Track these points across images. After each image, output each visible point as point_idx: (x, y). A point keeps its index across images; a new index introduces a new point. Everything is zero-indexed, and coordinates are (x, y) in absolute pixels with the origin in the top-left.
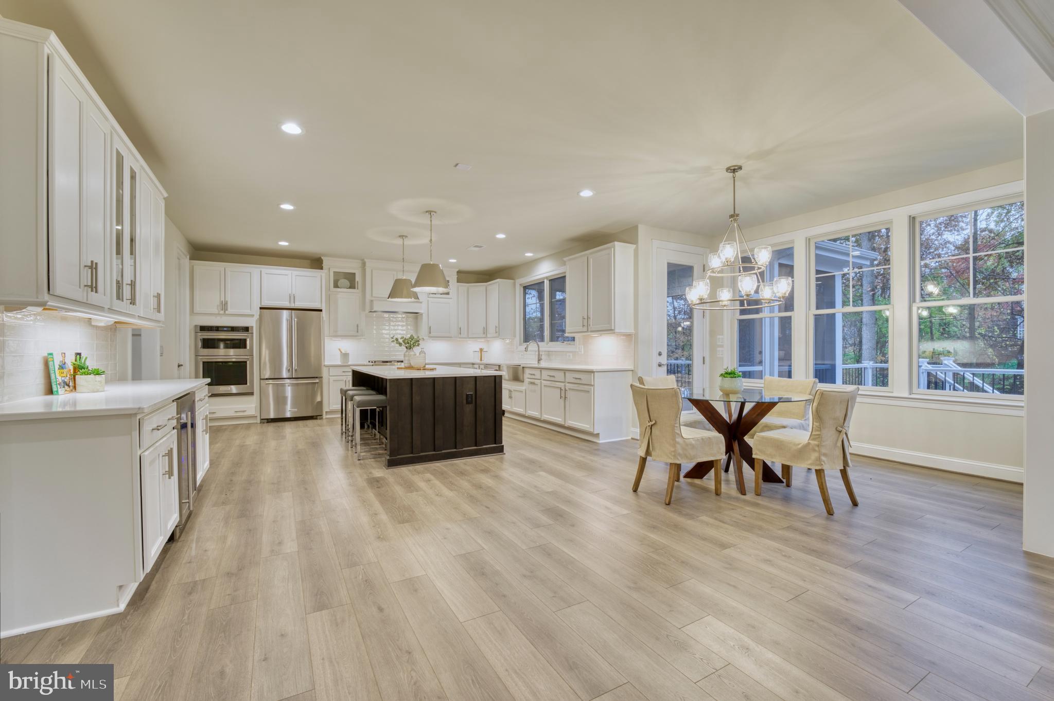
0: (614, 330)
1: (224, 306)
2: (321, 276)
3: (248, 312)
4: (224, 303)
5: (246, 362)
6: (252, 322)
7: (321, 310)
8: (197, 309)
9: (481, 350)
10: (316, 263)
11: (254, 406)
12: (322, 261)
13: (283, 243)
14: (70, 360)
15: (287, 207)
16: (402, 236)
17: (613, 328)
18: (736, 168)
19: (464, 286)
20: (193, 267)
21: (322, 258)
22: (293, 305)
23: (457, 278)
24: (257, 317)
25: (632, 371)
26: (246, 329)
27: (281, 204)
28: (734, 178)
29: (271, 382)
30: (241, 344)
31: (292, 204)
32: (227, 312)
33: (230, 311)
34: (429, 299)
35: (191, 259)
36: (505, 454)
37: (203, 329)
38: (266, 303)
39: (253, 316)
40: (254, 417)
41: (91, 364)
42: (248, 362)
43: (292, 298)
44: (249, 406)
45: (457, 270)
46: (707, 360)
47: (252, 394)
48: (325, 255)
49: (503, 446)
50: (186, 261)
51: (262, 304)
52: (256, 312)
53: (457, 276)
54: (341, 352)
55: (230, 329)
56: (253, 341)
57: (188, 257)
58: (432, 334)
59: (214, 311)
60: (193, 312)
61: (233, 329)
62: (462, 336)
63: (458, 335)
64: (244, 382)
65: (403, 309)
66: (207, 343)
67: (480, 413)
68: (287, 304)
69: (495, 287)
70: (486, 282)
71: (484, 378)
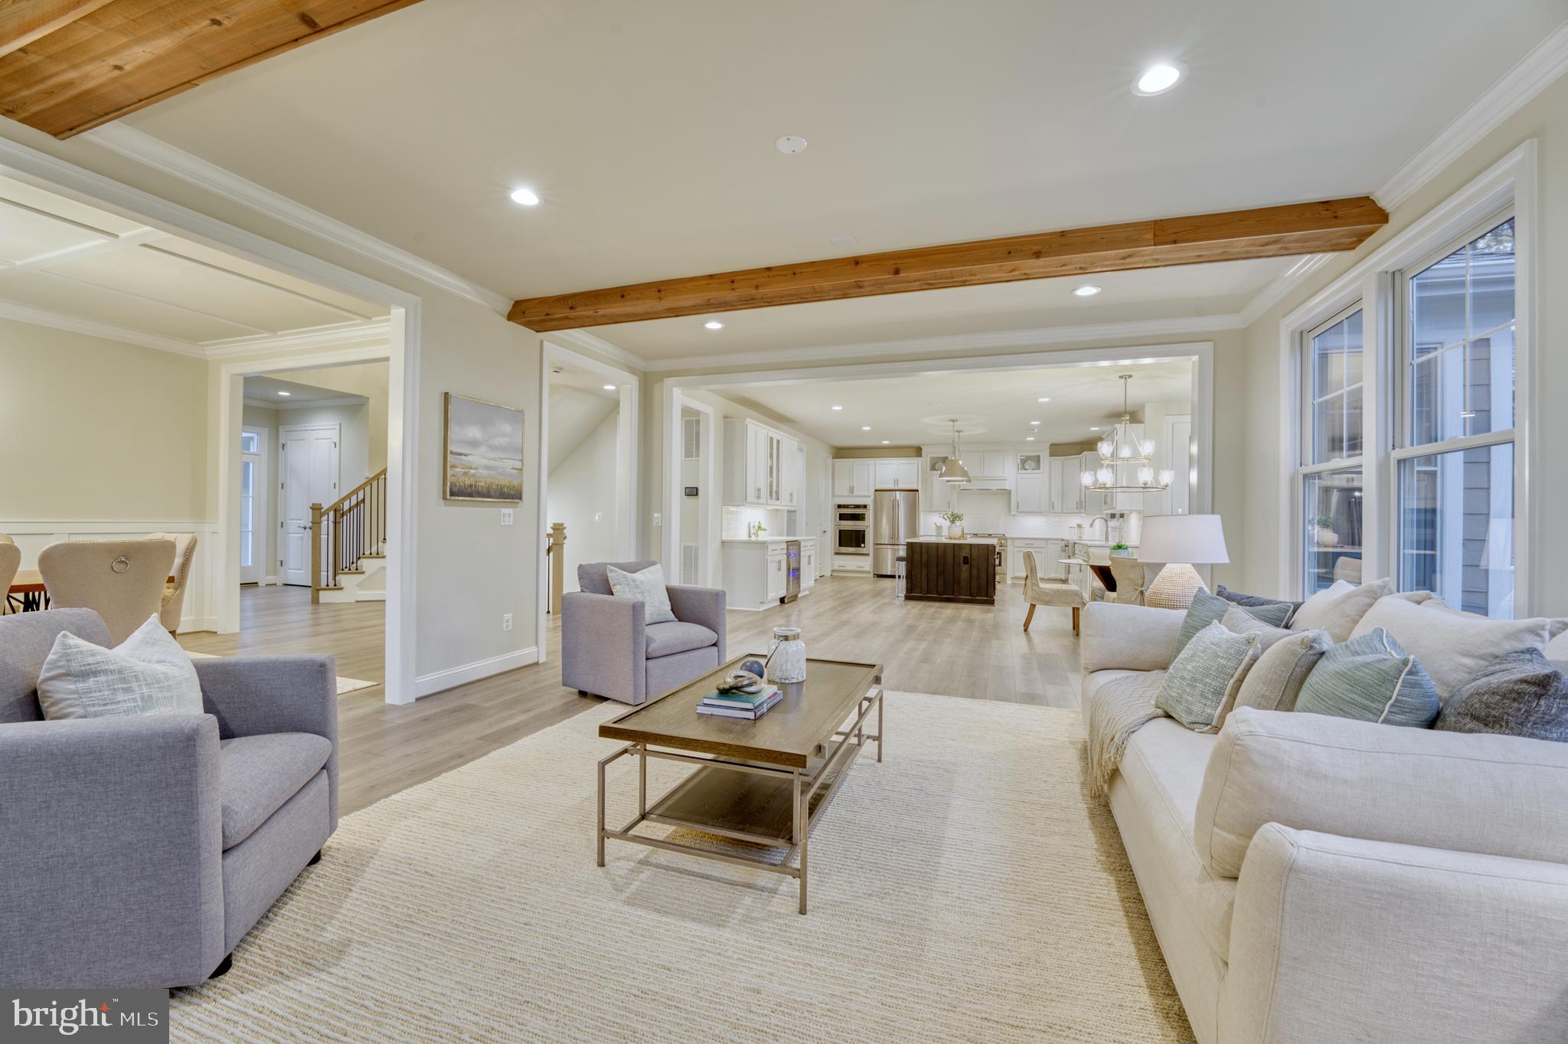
1: (852, 490)
2: (918, 462)
3: (866, 494)
4: (852, 487)
5: (864, 531)
6: (869, 502)
7: (918, 491)
8: (837, 493)
9: (1080, 526)
10: (918, 451)
11: (869, 564)
12: (921, 448)
14: (757, 524)
15: (837, 408)
18: (1127, 376)
20: (834, 463)
22: (897, 488)
23: (1050, 452)
24: (872, 497)
26: (865, 507)
27: (831, 407)
28: (1126, 382)
29: (889, 547)
30: (861, 517)
31: (840, 405)
32: (853, 494)
33: (855, 493)
34: (1018, 475)
35: (833, 458)
36: (996, 605)
37: (839, 506)
38: (878, 488)
39: (870, 496)
40: (869, 572)
41: (763, 526)
42: (866, 531)
43: (896, 482)
44: (866, 564)
45: (1049, 444)
47: (868, 555)
48: (923, 445)
49: (994, 602)
50: (830, 460)
51: (876, 487)
52: (872, 493)
53: (1049, 450)
54: (936, 525)
55: (855, 507)
56: (870, 514)
57: (831, 457)
58: (1021, 509)
59: (846, 493)
60: (833, 495)
61: (857, 507)
62: (1056, 511)
63: (1050, 510)
64: (863, 545)
65: (995, 486)
66: (842, 517)
67: (974, 572)
68: (891, 487)
69: (1084, 459)
70: (1080, 454)
71: (978, 546)
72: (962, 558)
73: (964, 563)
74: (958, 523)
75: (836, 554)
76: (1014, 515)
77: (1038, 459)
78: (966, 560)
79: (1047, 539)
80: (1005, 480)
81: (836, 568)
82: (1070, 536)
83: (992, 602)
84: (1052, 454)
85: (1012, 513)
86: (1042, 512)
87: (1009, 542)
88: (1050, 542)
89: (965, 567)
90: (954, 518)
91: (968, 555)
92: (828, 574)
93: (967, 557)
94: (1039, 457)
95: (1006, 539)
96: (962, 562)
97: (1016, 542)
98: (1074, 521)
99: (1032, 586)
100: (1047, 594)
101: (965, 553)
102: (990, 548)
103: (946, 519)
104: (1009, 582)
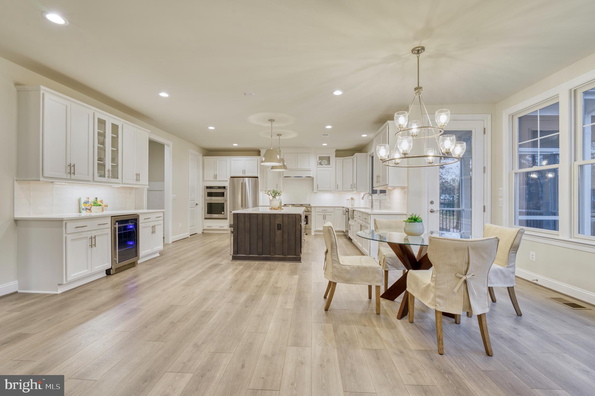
0: (388, 185)
1: (215, 177)
2: (258, 159)
3: (225, 179)
4: (215, 175)
5: (224, 203)
6: (227, 184)
7: (258, 177)
8: (206, 179)
9: (352, 199)
10: (258, 153)
11: (227, 224)
13: (235, 145)
15: (211, 128)
16: (278, 135)
17: (387, 184)
18: (420, 49)
19: (340, 159)
20: (204, 159)
21: (260, 150)
22: (244, 175)
23: (335, 154)
24: (229, 181)
25: (406, 215)
26: (224, 188)
27: (208, 127)
28: (418, 57)
30: (222, 195)
31: (213, 127)
32: (217, 180)
33: (218, 179)
34: (318, 168)
35: (203, 156)
36: (301, 262)
37: (208, 188)
38: (233, 175)
39: (227, 181)
40: (227, 230)
42: (225, 203)
43: (244, 171)
44: (225, 225)
45: (335, 150)
46: (488, 209)
47: (226, 219)
49: (301, 257)
50: (200, 157)
51: (231, 175)
52: (228, 179)
53: (335, 153)
54: (270, 199)
55: (218, 188)
56: (228, 193)
57: (202, 155)
58: (319, 189)
59: (212, 179)
60: (204, 180)
61: (220, 188)
62: (339, 190)
63: (337, 189)
64: (223, 213)
65: (304, 175)
66: (210, 195)
67: (286, 236)
68: (241, 175)
69: (355, 159)
70: (353, 156)
71: (288, 215)
72: (276, 225)
73: (279, 229)
74: (277, 198)
75: (205, 219)
76: (315, 193)
77: (328, 159)
78: (279, 227)
79: (334, 207)
80: (310, 171)
81: (206, 228)
82: (348, 205)
83: (299, 260)
84: (337, 156)
85: (314, 191)
86: (331, 191)
87: (313, 209)
88: (336, 209)
89: (279, 233)
90: (275, 194)
91: (281, 223)
92: (200, 232)
93: (280, 224)
94: (329, 157)
95: (311, 207)
96: (276, 228)
97: (317, 209)
98: (349, 196)
99: (333, 263)
100: (348, 272)
101: (279, 221)
102: (297, 217)
103: (269, 195)
104: (313, 234)
